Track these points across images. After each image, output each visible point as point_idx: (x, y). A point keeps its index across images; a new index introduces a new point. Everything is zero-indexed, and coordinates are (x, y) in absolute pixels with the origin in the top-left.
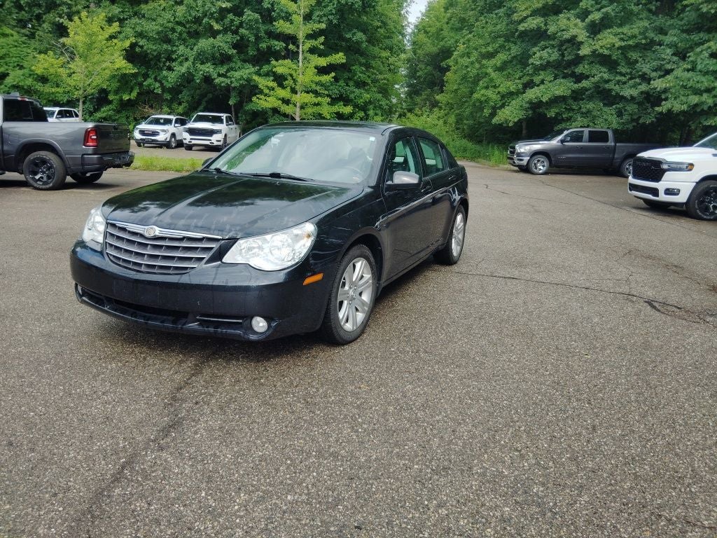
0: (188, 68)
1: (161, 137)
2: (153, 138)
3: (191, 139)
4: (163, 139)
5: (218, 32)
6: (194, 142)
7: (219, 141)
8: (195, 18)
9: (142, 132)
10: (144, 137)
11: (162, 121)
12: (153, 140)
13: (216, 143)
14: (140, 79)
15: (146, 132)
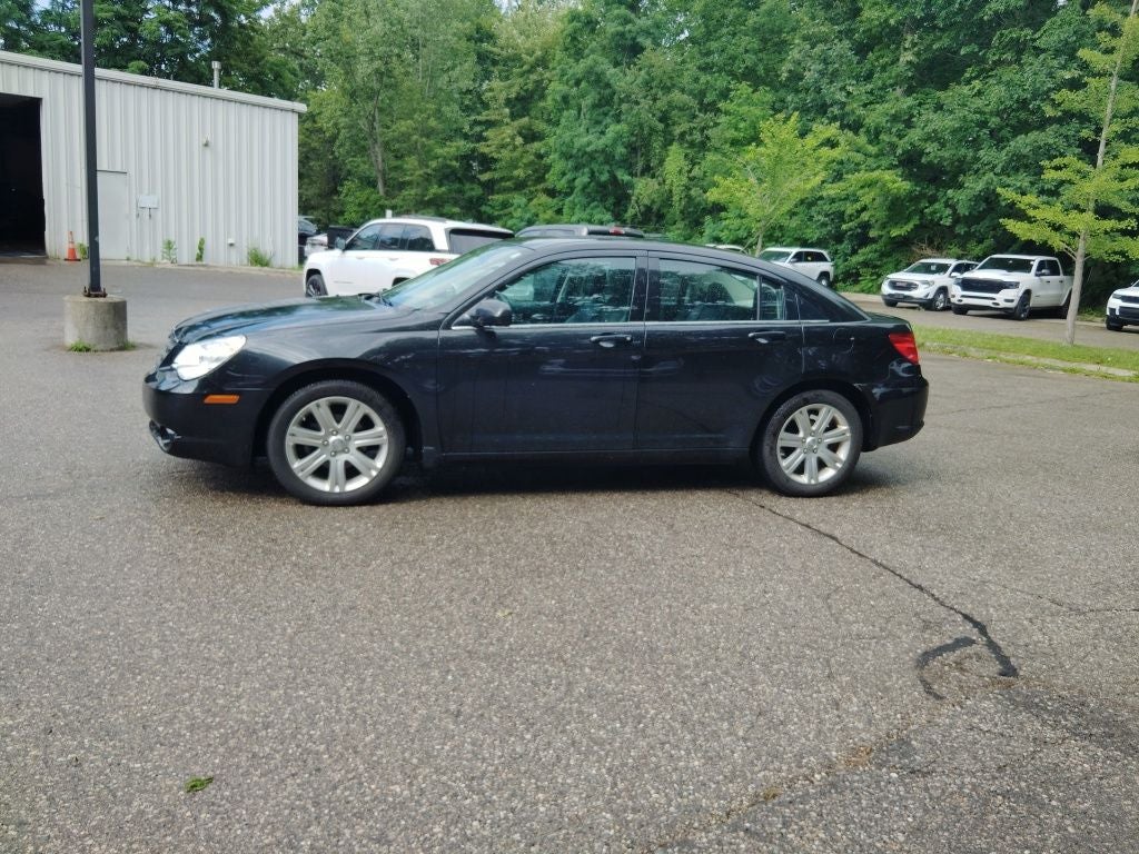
0: (987, 183)
1: (919, 293)
2: (906, 293)
3: (963, 296)
4: (922, 296)
5: (1051, 120)
6: (966, 301)
7: (1012, 301)
8: (1017, 101)
9: (894, 285)
10: (894, 292)
11: (933, 268)
12: (906, 297)
13: (1003, 305)
14: (924, 203)
15: (898, 284)
